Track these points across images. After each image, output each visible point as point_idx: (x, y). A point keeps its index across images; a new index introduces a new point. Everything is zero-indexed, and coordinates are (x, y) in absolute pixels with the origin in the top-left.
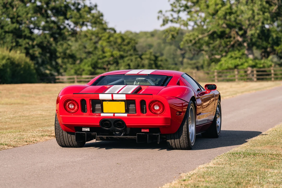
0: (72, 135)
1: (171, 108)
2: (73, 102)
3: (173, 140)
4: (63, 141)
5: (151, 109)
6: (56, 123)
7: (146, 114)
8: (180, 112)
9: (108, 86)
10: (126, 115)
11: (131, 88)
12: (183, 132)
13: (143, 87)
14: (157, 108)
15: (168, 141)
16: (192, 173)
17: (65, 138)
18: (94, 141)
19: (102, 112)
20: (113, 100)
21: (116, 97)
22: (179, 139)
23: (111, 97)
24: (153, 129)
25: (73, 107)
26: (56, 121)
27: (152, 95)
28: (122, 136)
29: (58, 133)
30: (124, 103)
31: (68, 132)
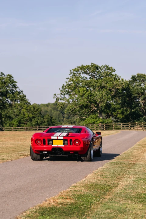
1: (83, 143)
3: (84, 157)
5: (75, 143)
6: (31, 149)
7: (72, 145)
8: (87, 145)
9: (54, 133)
10: (63, 146)
11: (65, 134)
12: (89, 153)
13: (70, 133)
14: (77, 143)
15: (82, 157)
16: (97, 170)
17: (35, 156)
18: (48, 157)
19: (53, 144)
20: (57, 139)
21: (59, 138)
24: (76, 152)
25: (39, 142)
27: (75, 137)
28: (61, 155)
30: (62, 140)
31: (36, 154)
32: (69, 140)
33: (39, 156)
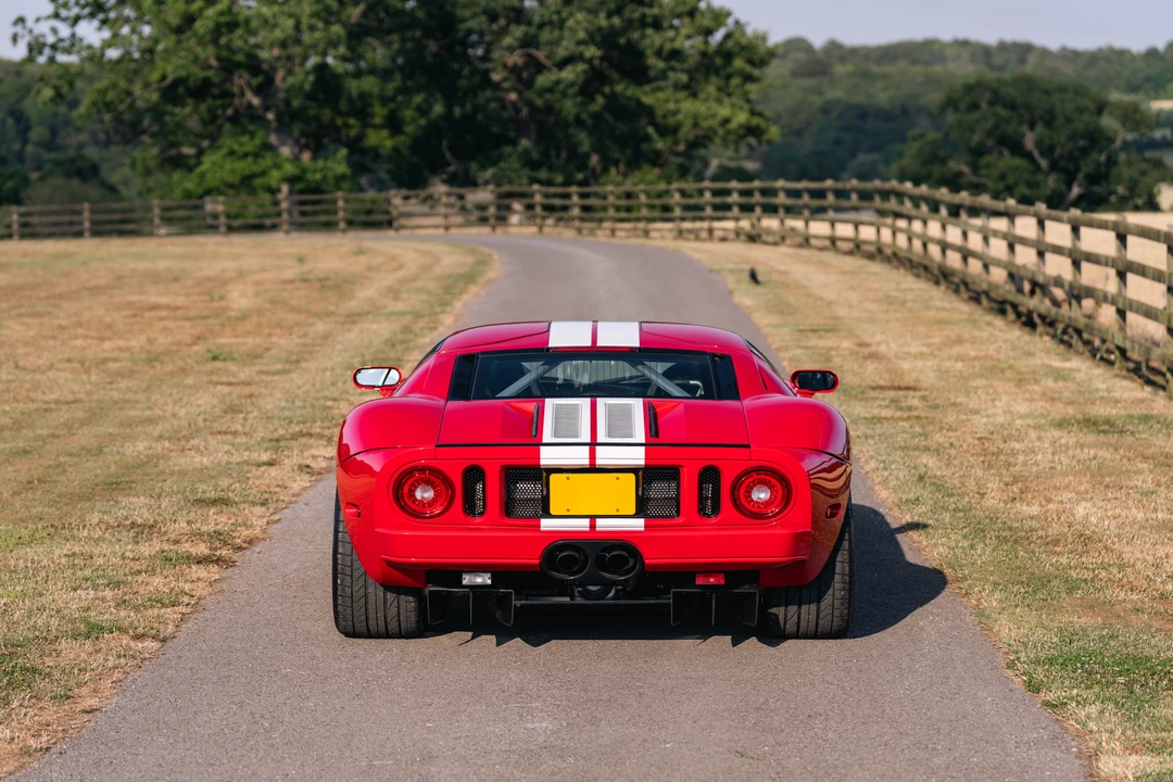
0: (402, 597)
1: (812, 493)
2: (433, 476)
3: (793, 609)
4: (364, 618)
5: (739, 498)
6: (340, 550)
7: (719, 518)
8: (836, 508)
10: (638, 524)
11: (627, 415)
12: (837, 578)
13: (658, 406)
14: (761, 495)
15: (774, 610)
17: (371, 608)
19: (548, 515)
20: (592, 469)
21: (606, 457)
22: (819, 602)
23: (587, 455)
24: (737, 575)
25: (430, 494)
26: (340, 544)
27: (748, 446)
28: (608, 599)
29: (348, 590)
30: (632, 477)
31: (388, 587)
32: (689, 477)
33: (408, 604)
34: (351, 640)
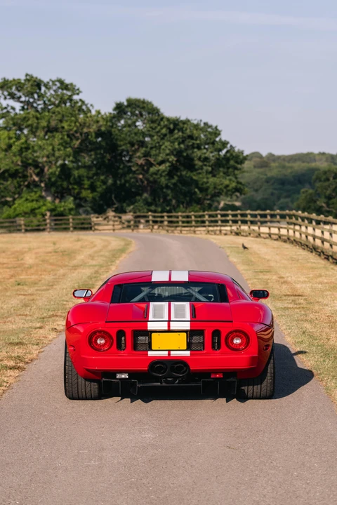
0: (92, 383)
2: (104, 334)
3: (251, 387)
4: (77, 391)
5: (229, 340)
6: (67, 364)
7: (220, 350)
10: (188, 353)
11: (182, 309)
12: (268, 374)
13: (196, 305)
14: (237, 341)
15: (243, 388)
17: (80, 388)
19: (151, 350)
20: (169, 331)
21: (174, 326)
22: (261, 384)
23: (167, 326)
24: (228, 374)
25: (103, 342)
26: (67, 362)
27: (232, 322)
29: (70, 380)
30: (185, 334)
31: (86, 379)
32: (208, 334)
33: (95, 386)
34: (71, 401)
